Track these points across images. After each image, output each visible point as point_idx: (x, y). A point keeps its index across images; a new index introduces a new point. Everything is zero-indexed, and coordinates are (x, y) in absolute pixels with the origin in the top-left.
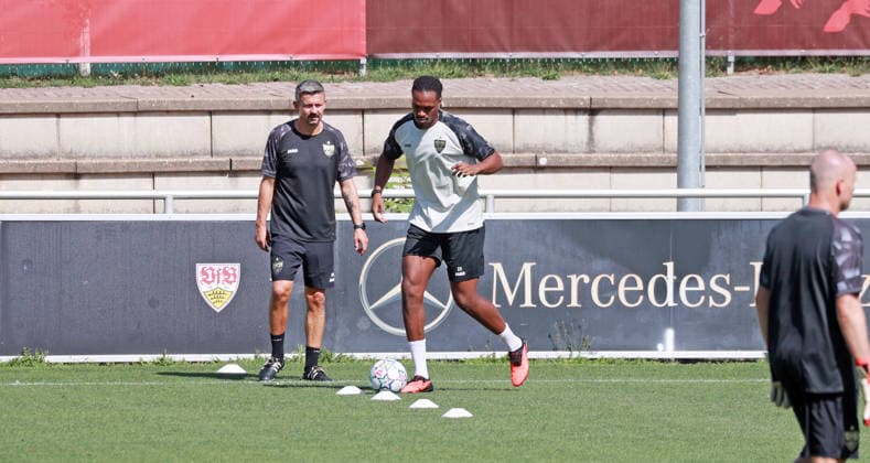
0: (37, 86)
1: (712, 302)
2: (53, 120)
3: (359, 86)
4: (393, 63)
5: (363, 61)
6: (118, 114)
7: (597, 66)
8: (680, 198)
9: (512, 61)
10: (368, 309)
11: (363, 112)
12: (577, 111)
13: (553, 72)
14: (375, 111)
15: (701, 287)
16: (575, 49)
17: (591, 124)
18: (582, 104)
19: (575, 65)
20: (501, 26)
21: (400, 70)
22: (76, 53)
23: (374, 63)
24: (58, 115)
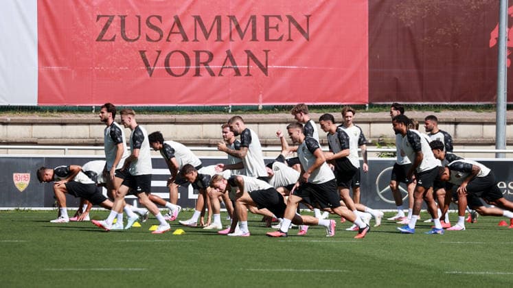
0: (248, 114)
1: (509, 192)
2: (256, 125)
3: (367, 114)
4: (378, 106)
5: (367, 105)
6: (280, 123)
7: (455, 108)
8: (497, 153)
9: (423, 105)
10: (379, 193)
11: (370, 123)
12: (450, 123)
13: (438, 110)
14: (374, 122)
15: (505, 186)
16: (446, 101)
17: (455, 128)
18: (452, 121)
19: (446, 107)
20: (418, 93)
21: (381, 108)
22: (258, 102)
23: (371, 106)
24: (258, 123)
